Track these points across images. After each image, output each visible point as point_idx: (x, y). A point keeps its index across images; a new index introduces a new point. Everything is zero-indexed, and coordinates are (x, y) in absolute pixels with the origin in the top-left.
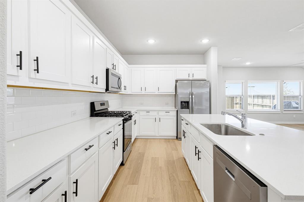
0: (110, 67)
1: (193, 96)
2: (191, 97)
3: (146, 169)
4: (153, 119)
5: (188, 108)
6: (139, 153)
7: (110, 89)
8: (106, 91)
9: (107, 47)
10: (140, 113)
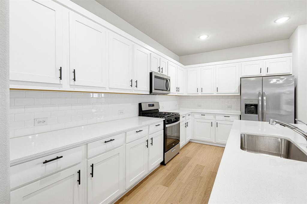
0: (155, 70)
1: (265, 98)
2: (260, 98)
3: (185, 175)
4: (209, 123)
5: (256, 112)
6: (186, 157)
7: (153, 91)
8: (150, 93)
9: (150, 52)
10: (195, 115)
